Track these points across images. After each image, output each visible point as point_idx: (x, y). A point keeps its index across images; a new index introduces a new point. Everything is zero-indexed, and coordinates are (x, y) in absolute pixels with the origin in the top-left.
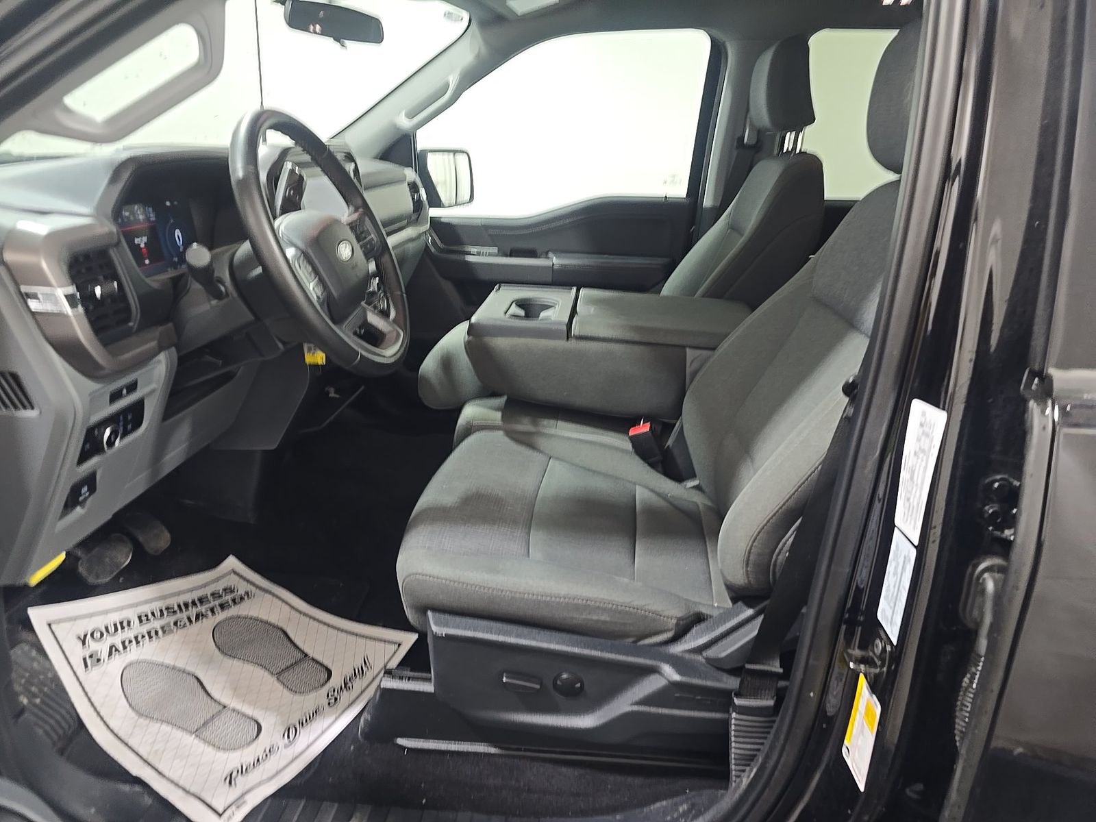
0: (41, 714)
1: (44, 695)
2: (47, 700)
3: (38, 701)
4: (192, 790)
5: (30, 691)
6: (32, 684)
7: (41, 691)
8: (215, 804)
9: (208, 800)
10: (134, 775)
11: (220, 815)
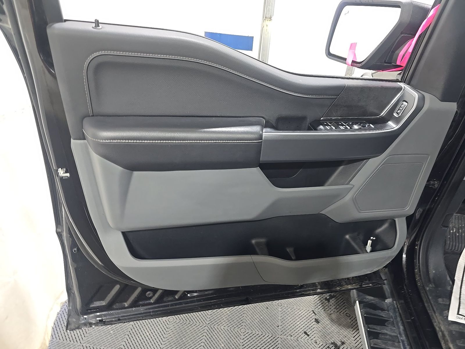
0: (454, 238)
1: (461, 235)
2: (460, 237)
3: (458, 234)
4: (461, 300)
5: (458, 230)
6: (462, 229)
7: (462, 233)
8: (461, 310)
9: (461, 307)
10: (455, 279)
11: (458, 314)
